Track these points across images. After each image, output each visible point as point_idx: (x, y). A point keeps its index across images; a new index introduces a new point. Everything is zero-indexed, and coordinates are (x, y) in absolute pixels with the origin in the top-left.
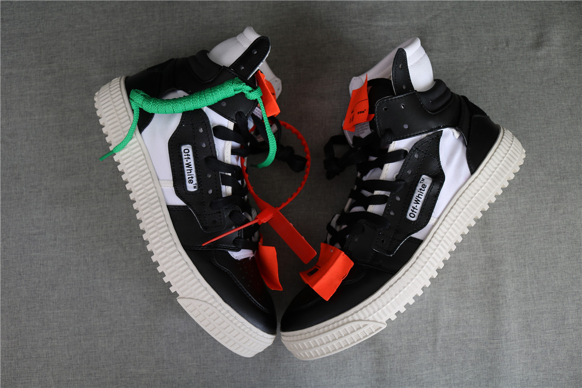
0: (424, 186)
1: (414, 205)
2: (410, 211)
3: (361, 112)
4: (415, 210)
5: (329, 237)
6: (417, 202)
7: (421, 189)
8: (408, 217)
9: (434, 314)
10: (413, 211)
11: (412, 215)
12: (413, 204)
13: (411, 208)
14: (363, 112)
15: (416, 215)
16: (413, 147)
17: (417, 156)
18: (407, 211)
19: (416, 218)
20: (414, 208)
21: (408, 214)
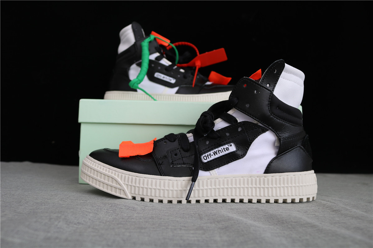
0: (227, 149)
1: (212, 154)
2: (206, 154)
4: (209, 156)
6: (215, 153)
7: (224, 149)
8: (202, 157)
10: (208, 156)
11: (205, 157)
12: (212, 152)
13: (209, 153)
15: (208, 160)
16: (243, 122)
17: (240, 129)
18: (205, 153)
19: (205, 161)
20: (210, 155)
21: (204, 155)
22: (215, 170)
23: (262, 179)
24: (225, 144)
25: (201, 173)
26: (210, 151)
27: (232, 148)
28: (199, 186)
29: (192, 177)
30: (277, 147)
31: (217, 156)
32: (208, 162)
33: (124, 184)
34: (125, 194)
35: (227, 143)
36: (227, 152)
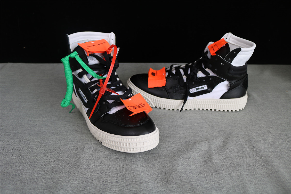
1: (195, 89)
2: (192, 89)
3: (214, 50)
5: (169, 69)
6: (197, 89)
8: (190, 90)
9: (243, 188)
10: (193, 90)
11: (191, 91)
12: (195, 88)
13: (194, 89)
14: (214, 51)
15: (193, 92)
16: (213, 76)
17: (211, 79)
18: (192, 88)
19: (191, 93)
20: (194, 90)
21: (191, 89)
22: (196, 97)
23: (218, 101)
24: (202, 85)
25: (189, 98)
26: (194, 87)
27: (205, 87)
28: (187, 104)
29: (184, 100)
30: (229, 87)
31: (197, 91)
32: (193, 93)
33: (152, 101)
34: (152, 105)
35: (203, 85)
36: (203, 89)
